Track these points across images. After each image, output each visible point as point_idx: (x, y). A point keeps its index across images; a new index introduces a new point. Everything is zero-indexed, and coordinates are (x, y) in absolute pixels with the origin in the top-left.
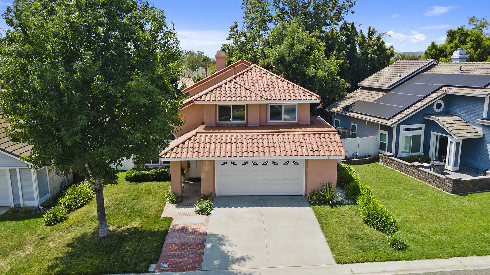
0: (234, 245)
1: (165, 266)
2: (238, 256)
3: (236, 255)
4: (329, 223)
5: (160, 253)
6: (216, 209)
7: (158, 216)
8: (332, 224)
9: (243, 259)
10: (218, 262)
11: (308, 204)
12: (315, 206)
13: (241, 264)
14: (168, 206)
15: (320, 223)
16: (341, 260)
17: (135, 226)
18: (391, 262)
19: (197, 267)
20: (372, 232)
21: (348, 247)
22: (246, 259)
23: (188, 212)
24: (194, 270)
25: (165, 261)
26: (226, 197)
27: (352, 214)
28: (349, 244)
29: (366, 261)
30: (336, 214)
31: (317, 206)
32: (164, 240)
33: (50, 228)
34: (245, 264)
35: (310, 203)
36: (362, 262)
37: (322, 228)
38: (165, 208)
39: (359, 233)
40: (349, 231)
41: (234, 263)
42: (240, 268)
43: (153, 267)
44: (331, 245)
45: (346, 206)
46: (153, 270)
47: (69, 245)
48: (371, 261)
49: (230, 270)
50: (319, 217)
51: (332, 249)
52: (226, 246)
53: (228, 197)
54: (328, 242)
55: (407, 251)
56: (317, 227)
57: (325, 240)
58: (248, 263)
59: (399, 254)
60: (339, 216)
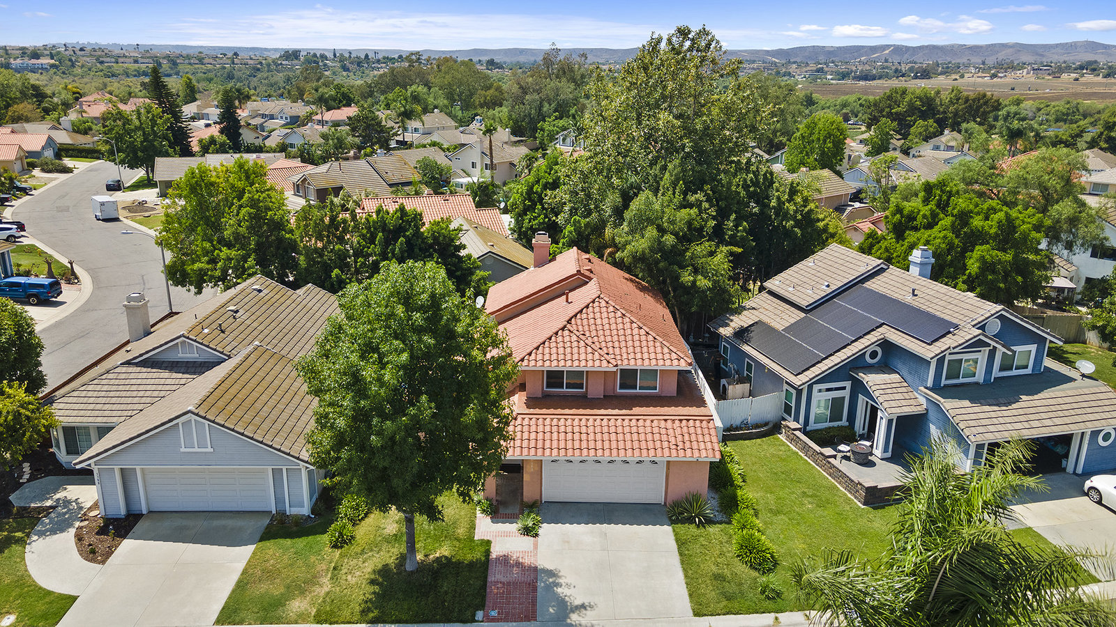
0: (572, 586)
1: (494, 613)
2: (578, 602)
3: (575, 601)
4: (691, 556)
5: (485, 596)
6: (545, 525)
7: (470, 538)
8: (695, 557)
9: (583, 606)
10: (554, 610)
11: (667, 520)
12: (677, 526)
13: (581, 614)
14: (480, 519)
15: (681, 554)
16: (699, 611)
17: (446, 553)
18: (757, 615)
19: (530, 616)
20: (742, 570)
21: (711, 594)
22: (588, 608)
23: (509, 530)
24: (529, 621)
25: (493, 607)
26: (556, 504)
27: (723, 541)
28: (711, 588)
29: (728, 614)
30: (702, 539)
31: (680, 525)
32: (486, 577)
33: (337, 553)
34: (585, 615)
35: (670, 518)
36: (724, 615)
37: (682, 562)
38: (477, 521)
39: (727, 572)
40: (714, 568)
41: (573, 612)
42: (580, 619)
43: (480, 615)
44: (690, 590)
45: (717, 525)
46: (481, 619)
47: (372, 582)
48: (733, 614)
49: (569, 621)
50: (681, 543)
51: (690, 595)
52: (563, 587)
53: (559, 504)
54: (687, 583)
55: (779, 600)
56: (675, 560)
57: (684, 582)
58: (589, 613)
59: (768, 604)
60: (705, 543)
